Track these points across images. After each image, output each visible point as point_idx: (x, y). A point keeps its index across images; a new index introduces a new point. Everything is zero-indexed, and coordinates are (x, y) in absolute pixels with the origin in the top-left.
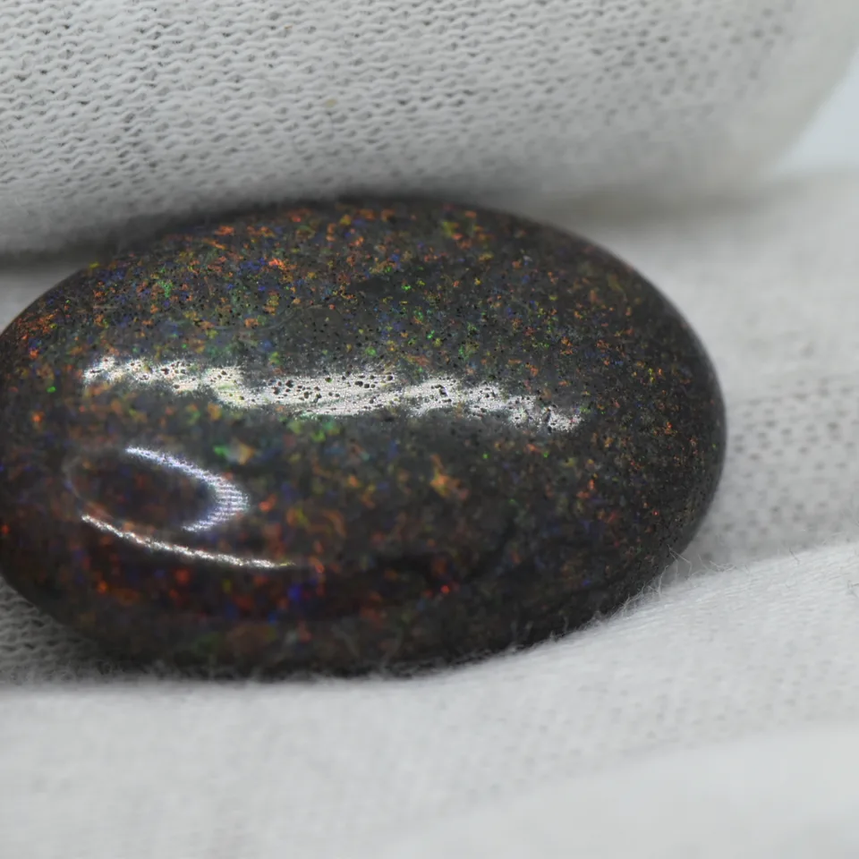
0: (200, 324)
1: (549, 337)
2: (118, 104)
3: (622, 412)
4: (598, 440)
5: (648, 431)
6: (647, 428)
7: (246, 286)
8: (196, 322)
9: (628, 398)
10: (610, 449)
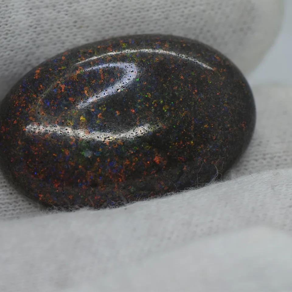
0: (74, 103)
1: (194, 99)
2: (23, 51)
3: (219, 125)
4: (211, 137)
5: (228, 130)
6: (227, 129)
7: (90, 86)
8: (73, 102)
9: (221, 119)
10: (215, 139)
